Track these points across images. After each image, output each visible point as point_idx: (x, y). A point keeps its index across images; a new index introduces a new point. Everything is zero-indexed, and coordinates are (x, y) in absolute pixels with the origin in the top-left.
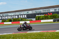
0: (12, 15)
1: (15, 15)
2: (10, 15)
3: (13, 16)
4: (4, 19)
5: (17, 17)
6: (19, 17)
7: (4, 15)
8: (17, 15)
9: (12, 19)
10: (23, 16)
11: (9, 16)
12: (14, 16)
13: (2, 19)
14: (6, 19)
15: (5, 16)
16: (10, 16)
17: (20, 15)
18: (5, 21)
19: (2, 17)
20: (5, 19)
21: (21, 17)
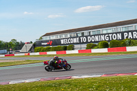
1: (116, 33)
2: (105, 32)
3: (110, 35)
4: (91, 42)
5: (119, 36)
6: (125, 36)
7: (92, 34)
8: (119, 33)
9: (109, 41)
10: (134, 35)
11: (102, 34)
12: (113, 34)
13: (87, 42)
14: (97, 42)
15: (94, 36)
16: (105, 34)
17: (128, 32)
18: (93, 47)
19: (86, 37)
20: (95, 42)
21: (130, 36)
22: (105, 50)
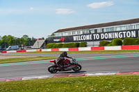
0: (123, 29)
1: (130, 31)
2: (118, 29)
3: (124, 33)
5: (134, 34)
7: (105, 31)
8: (133, 30)
9: (123, 38)
11: (116, 32)
12: (127, 31)
13: (100, 39)
15: (108, 33)
16: (119, 32)
19: (100, 34)
22: (119, 48)
